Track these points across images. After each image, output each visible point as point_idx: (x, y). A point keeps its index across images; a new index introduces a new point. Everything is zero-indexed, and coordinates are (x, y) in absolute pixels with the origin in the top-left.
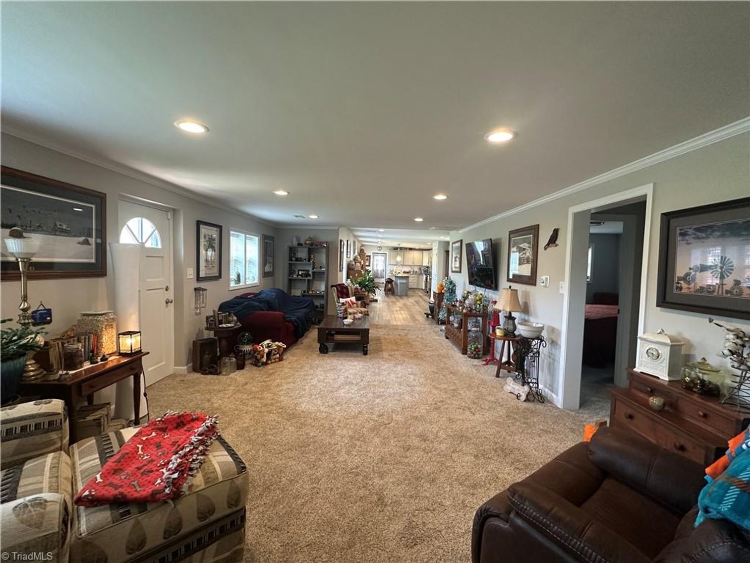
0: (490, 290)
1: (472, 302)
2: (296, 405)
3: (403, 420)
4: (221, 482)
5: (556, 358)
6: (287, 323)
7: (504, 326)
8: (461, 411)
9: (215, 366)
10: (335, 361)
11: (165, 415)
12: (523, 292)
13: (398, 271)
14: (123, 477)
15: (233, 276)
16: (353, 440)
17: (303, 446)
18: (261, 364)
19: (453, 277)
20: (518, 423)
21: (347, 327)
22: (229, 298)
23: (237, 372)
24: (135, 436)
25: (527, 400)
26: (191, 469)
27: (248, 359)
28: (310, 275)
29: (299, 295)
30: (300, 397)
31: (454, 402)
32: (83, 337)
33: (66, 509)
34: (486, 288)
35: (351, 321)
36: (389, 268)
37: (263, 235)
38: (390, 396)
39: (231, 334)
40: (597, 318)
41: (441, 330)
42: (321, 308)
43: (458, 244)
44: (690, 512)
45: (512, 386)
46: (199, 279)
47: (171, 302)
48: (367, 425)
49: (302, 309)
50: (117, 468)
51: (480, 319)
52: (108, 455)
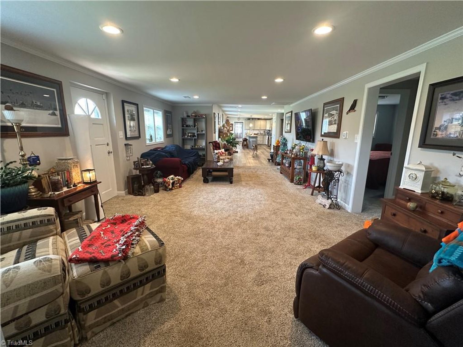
0: (309, 143)
1: (297, 151)
2: (191, 212)
3: (255, 219)
4: (150, 251)
5: (350, 183)
6: (183, 165)
7: (317, 164)
8: (290, 214)
9: (142, 191)
10: (213, 187)
11: (114, 216)
12: (331, 143)
13: (250, 134)
14: (94, 248)
15: (148, 137)
16: (226, 230)
17: (196, 234)
18: (168, 190)
19: (286, 135)
20: (324, 221)
21: (220, 167)
22: (146, 150)
23: (155, 194)
24: (98, 227)
25: (330, 208)
26: (132, 244)
27: (161, 187)
28: (195, 136)
29: (190, 148)
30: (193, 207)
31: (286, 210)
32: (61, 172)
33: (63, 263)
34: (307, 141)
35: (222, 163)
36: (245, 132)
37: (164, 110)
38: (247, 207)
39: (149, 172)
40: (376, 159)
41: (278, 169)
42: (203, 156)
43: (289, 114)
44: (427, 265)
45: (321, 200)
46: (126, 138)
47: (111, 153)
48: (233, 222)
49: (192, 157)
50: (90, 243)
51: (302, 161)
52: (84, 238)
